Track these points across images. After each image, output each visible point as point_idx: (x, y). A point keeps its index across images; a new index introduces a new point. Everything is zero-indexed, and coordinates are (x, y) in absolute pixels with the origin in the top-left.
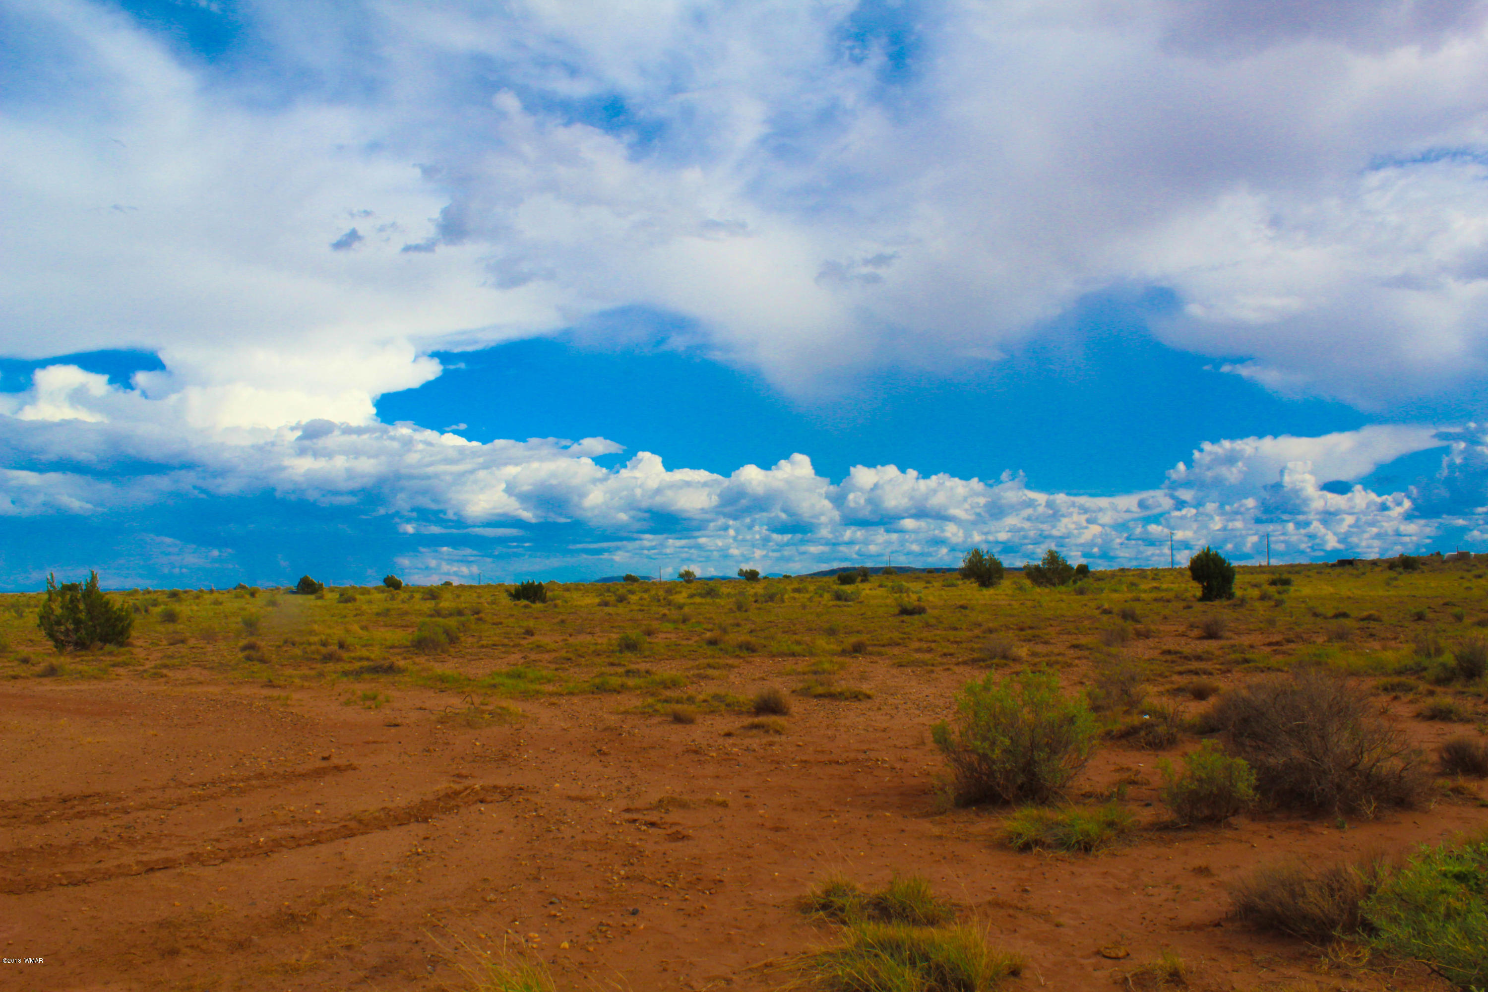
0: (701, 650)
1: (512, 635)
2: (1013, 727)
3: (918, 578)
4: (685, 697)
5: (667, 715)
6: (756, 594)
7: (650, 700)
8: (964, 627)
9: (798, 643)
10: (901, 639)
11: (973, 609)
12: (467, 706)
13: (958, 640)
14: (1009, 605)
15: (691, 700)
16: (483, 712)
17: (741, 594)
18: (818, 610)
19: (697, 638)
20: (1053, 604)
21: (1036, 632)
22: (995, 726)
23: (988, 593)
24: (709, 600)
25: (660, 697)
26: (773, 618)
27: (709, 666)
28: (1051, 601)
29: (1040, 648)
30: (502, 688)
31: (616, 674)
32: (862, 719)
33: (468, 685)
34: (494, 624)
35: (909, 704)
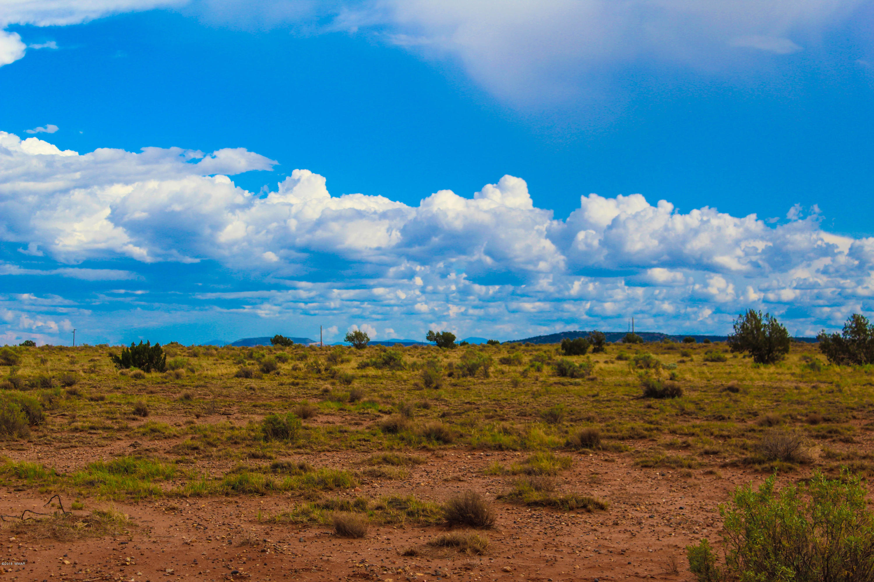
0: (374, 439)
1: (118, 415)
2: (799, 553)
3: (671, 348)
4: (352, 502)
5: (327, 525)
6: (450, 365)
7: (305, 505)
8: (734, 416)
9: (506, 432)
10: (646, 430)
11: (746, 393)
12: (53, 510)
13: (725, 433)
14: (796, 388)
15: (360, 505)
16: (76, 519)
17: (431, 364)
18: (535, 389)
19: (371, 423)
20: (856, 389)
21: (834, 426)
22: (776, 550)
23: (767, 371)
24: (387, 372)
25: (318, 502)
26: (473, 398)
27: (386, 461)
28: (855, 385)
29: (838, 448)
30: (102, 486)
31: (259, 469)
32: (591, 537)
33: (55, 482)
34: (92, 399)
35: (657, 519)
